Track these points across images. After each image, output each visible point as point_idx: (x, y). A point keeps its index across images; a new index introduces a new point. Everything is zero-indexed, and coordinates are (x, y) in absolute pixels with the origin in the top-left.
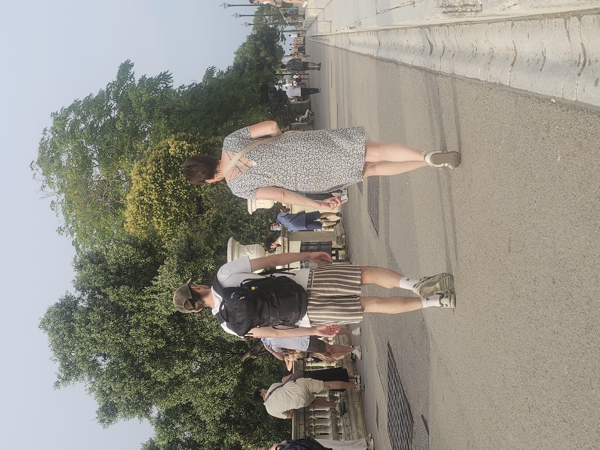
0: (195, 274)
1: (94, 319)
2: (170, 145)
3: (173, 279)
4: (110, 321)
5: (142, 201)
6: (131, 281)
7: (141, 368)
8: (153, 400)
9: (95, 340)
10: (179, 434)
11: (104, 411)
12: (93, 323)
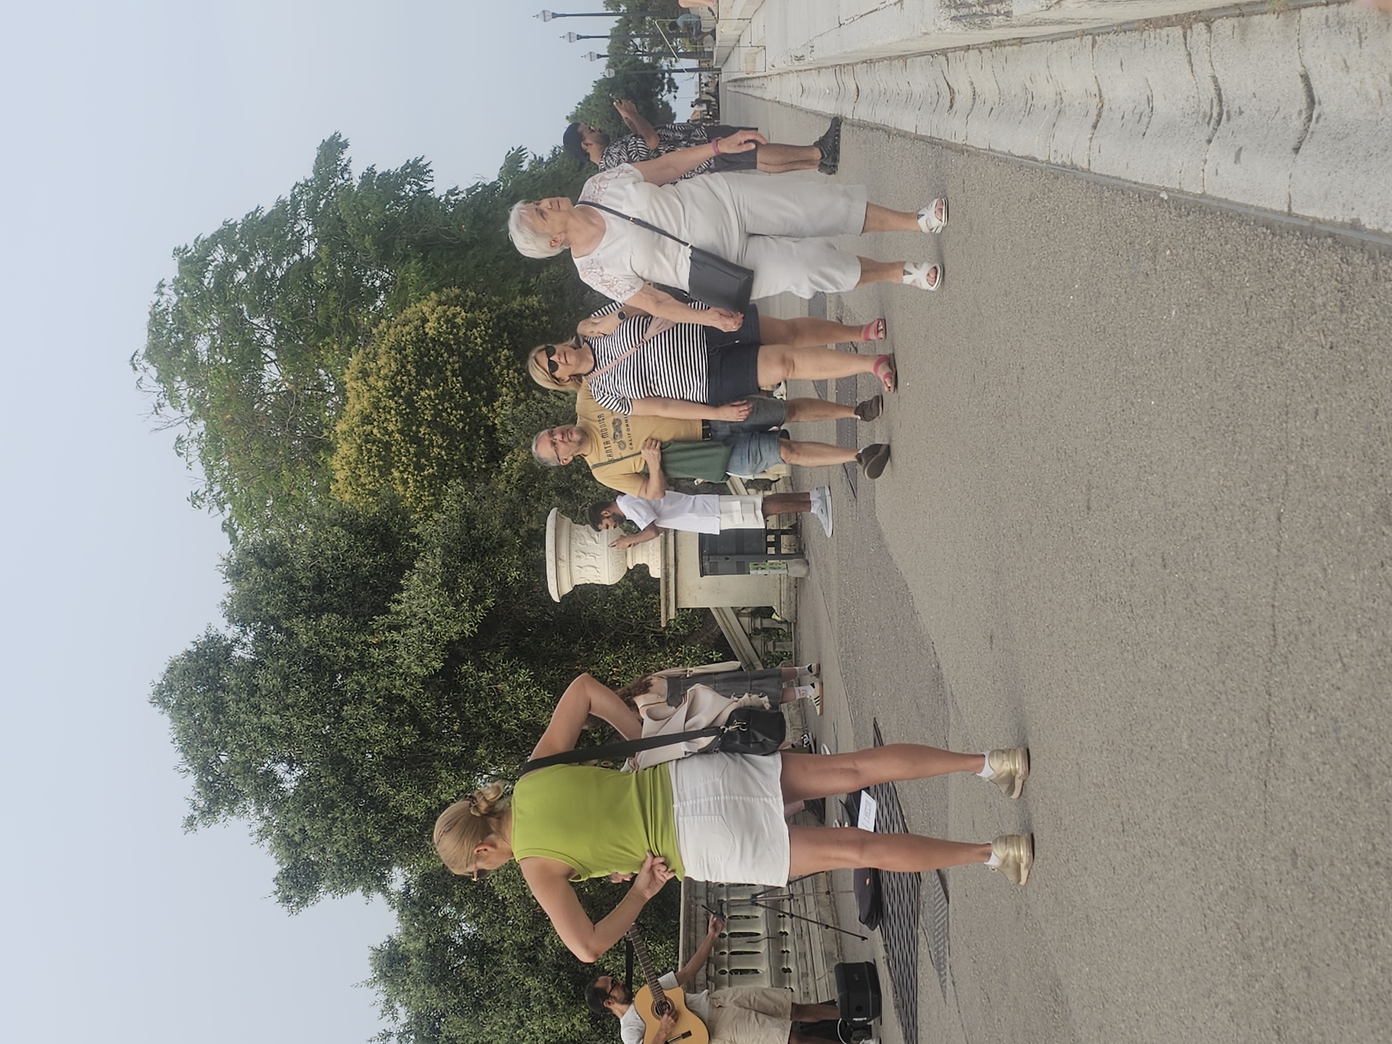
0: (480, 588)
1: (267, 684)
2: (427, 315)
3: (433, 599)
4: (301, 688)
5: (369, 435)
6: (346, 603)
7: (368, 787)
8: (394, 854)
9: (269, 728)
10: (449, 927)
11: (289, 879)
12: (264, 692)
